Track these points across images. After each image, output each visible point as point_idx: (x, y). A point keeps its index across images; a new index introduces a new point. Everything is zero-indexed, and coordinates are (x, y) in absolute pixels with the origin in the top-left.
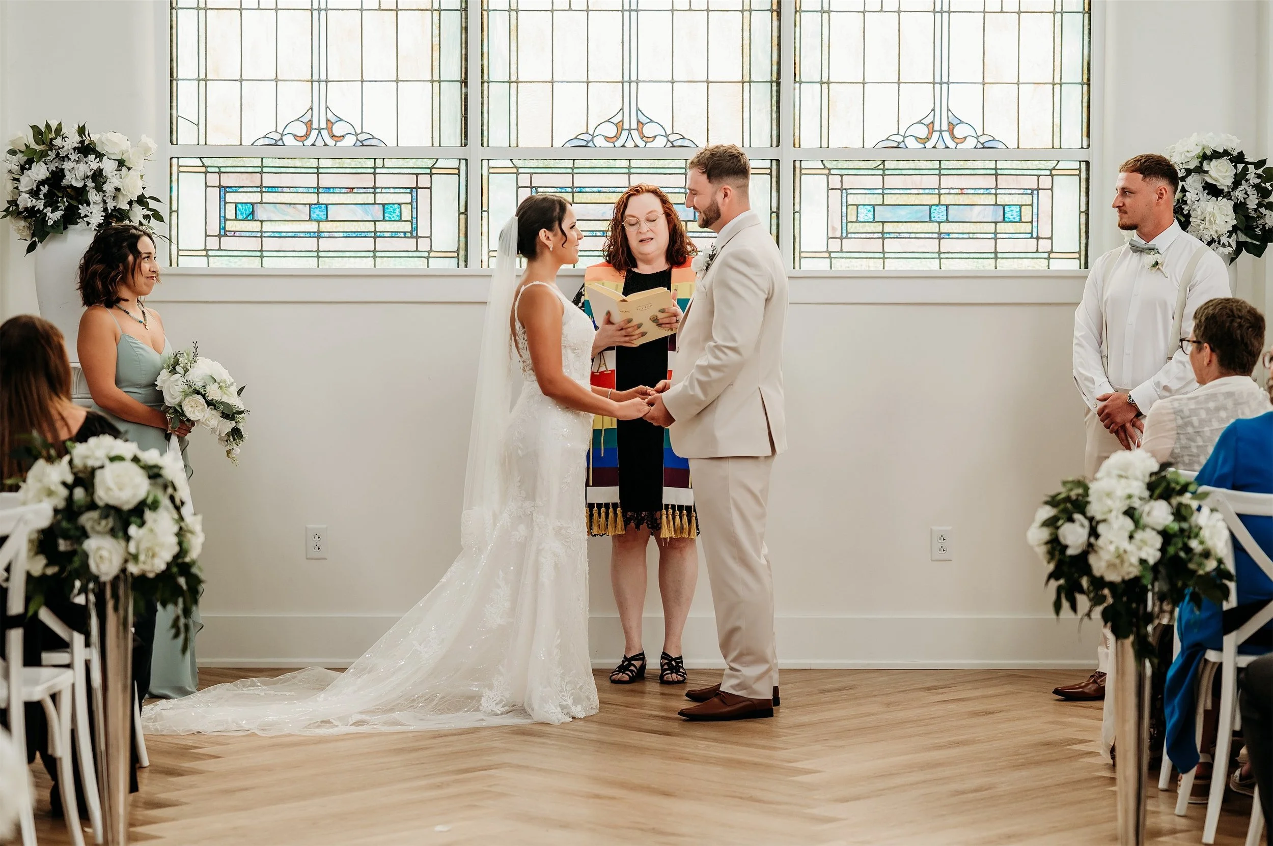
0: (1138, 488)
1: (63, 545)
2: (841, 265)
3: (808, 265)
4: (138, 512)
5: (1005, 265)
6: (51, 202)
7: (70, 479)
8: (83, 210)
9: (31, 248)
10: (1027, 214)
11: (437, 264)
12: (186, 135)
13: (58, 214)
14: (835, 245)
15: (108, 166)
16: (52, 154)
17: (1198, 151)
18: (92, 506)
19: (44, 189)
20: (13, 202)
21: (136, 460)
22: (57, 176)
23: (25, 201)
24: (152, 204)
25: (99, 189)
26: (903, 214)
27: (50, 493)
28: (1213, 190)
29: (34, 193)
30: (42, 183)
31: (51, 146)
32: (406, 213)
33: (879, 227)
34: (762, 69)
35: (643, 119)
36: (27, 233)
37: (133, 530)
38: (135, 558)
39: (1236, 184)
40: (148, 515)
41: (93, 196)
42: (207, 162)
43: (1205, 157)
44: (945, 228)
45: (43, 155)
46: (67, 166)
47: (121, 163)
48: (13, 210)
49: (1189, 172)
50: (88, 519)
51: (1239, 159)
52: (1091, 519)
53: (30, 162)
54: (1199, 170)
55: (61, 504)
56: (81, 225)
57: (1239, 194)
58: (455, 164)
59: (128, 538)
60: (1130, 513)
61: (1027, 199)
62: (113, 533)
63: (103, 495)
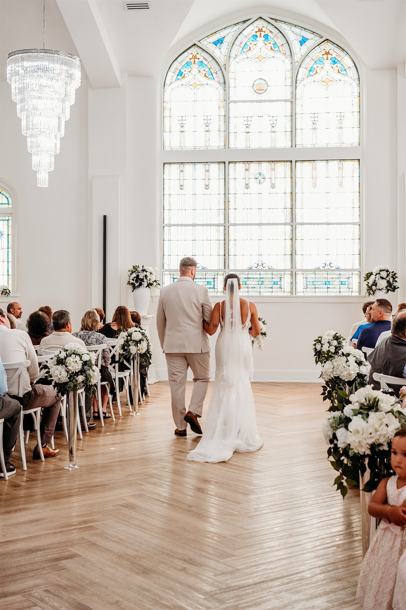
0: (331, 338)
1: (126, 348)
2: (306, 294)
3: (298, 294)
4: (140, 341)
5: (342, 294)
6: (137, 281)
7: (127, 335)
8: (143, 283)
9: (133, 291)
10: (347, 283)
11: (219, 294)
12: (166, 267)
13: (138, 284)
14: (305, 290)
15: (148, 274)
16: (137, 271)
17: (379, 269)
18: (131, 340)
19: (135, 279)
20: (129, 282)
21: (139, 331)
22: (138, 276)
23: (131, 281)
24: (158, 282)
25: (146, 279)
26: (319, 283)
27: (124, 338)
28: (382, 278)
29: (133, 280)
30: (135, 277)
31: (137, 270)
32: (212, 283)
33: (314, 286)
34: (289, 252)
35: (263, 263)
36: (132, 288)
37: (138, 345)
38: (139, 350)
39: (387, 276)
40: (142, 342)
41: (145, 280)
42: (170, 273)
43: (381, 271)
44: (329, 286)
45: (135, 272)
46: (140, 274)
47: (151, 273)
48: (129, 283)
49: (377, 274)
50: (130, 343)
51: (387, 271)
52: (322, 344)
53: (132, 273)
54: (379, 274)
55: (126, 340)
56: (143, 286)
57: (388, 279)
58: (223, 273)
59: (138, 346)
60: (329, 342)
61: (347, 280)
62: (135, 345)
63: (133, 338)
